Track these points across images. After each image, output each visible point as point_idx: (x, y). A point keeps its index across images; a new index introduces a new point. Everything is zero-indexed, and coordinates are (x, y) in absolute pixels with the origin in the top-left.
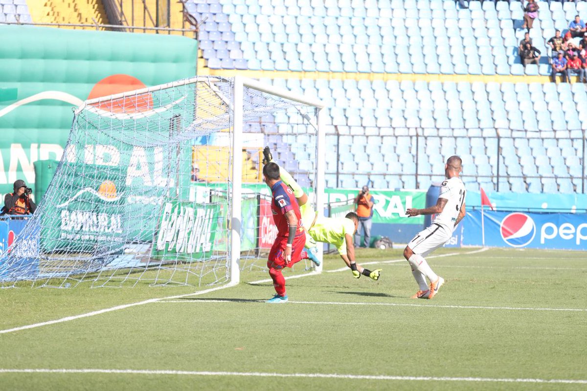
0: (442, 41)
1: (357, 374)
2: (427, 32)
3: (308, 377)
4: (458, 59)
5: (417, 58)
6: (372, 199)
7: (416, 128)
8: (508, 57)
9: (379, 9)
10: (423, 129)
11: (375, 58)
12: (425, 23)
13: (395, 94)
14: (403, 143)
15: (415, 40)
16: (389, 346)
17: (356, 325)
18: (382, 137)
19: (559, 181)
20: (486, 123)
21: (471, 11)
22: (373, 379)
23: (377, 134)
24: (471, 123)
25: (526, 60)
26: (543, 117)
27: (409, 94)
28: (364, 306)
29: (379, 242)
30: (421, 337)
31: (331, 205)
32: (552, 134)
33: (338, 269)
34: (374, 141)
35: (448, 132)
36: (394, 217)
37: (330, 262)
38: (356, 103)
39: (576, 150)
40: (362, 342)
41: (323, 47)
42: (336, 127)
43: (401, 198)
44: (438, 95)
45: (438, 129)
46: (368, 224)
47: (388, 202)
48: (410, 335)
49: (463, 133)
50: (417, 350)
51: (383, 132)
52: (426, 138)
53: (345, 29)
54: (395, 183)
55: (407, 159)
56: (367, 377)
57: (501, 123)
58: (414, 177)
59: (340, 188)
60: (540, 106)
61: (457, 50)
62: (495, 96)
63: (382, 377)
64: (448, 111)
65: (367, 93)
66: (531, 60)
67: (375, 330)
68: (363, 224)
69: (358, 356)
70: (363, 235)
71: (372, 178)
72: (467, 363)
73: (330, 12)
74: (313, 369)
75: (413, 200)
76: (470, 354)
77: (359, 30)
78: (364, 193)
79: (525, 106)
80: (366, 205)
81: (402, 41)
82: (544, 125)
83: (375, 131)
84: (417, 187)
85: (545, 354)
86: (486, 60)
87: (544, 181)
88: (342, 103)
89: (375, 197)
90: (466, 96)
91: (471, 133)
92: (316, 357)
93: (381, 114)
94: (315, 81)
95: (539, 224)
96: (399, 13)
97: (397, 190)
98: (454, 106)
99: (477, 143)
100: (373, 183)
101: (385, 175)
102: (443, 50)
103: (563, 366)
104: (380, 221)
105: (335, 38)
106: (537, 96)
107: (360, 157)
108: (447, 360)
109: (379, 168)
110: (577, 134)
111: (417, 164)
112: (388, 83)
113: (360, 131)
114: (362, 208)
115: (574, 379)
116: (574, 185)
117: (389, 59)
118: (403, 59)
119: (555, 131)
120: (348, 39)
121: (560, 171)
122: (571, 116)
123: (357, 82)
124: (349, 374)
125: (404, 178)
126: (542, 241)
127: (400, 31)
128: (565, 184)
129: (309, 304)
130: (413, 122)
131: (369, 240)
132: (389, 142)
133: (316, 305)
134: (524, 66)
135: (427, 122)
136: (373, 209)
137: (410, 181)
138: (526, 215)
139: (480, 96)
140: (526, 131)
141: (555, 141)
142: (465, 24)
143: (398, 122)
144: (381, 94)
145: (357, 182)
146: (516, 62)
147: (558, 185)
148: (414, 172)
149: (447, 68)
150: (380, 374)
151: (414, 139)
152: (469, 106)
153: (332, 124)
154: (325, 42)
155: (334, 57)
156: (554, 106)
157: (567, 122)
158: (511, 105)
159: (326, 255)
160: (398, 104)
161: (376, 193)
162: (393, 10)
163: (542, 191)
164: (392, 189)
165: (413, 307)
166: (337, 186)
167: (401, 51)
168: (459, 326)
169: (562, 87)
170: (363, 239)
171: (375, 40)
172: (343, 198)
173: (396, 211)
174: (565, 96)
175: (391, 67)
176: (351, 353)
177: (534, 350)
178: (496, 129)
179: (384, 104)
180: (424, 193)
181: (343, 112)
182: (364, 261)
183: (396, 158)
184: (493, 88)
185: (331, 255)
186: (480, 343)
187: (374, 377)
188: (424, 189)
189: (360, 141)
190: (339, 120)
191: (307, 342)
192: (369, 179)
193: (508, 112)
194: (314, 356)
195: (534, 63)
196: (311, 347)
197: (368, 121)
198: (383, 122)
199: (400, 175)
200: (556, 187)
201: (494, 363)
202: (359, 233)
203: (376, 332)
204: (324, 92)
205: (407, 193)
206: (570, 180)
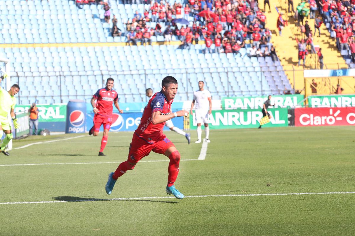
0: (70, 26)
1: (29, 201)
2: (62, 21)
3: (4, 204)
4: (79, 35)
5: (58, 35)
6: (38, 110)
7: (59, 72)
8: (105, 33)
9: (37, 10)
10: (63, 72)
11: (36, 36)
12: (61, 17)
13: (47, 54)
14: (53, 80)
15: (56, 26)
16: (47, 186)
17: (29, 176)
18: (42, 77)
19: (134, 96)
20: (95, 68)
21: (84, 10)
22: (38, 203)
23: (39, 75)
24: (88, 68)
25: (114, 35)
26: (124, 64)
27: (55, 54)
28: (34, 165)
29: (42, 132)
30: (64, 180)
31: (16, 114)
32: (129, 73)
33: (20, 147)
34: (37, 79)
35: (76, 73)
36: (50, 118)
37: (16, 144)
38: (27, 59)
39: (142, 80)
40: (33, 184)
41: (7, 31)
42: (17, 72)
43: (54, 108)
44: (70, 54)
45: (71, 72)
46: (37, 123)
47: (46, 111)
48: (58, 180)
49: (84, 73)
50: (61, 187)
51: (42, 74)
52: (65, 77)
53: (19, 21)
54: (50, 101)
55: (55, 88)
56: (35, 203)
57: (103, 68)
58: (59, 98)
59: (20, 105)
60: (122, 58)
61: (78, 31)
62: (99, 54)
63: (43, 202)
64: (76, 62)
65: (32, 54)
66: (117, 35)
67: (40, 178)
68: (34, 123)
69: (30, 192)
70: (34, 128)
71: (38, 99)
72: (87, 192)
73: (10, 12)
74: (6, 200)
75: (60, 109)
76: (89, 187)
77: (26, 21)
78: (33, 106)
79: (115, 58)
80: (35, 113)
81: (49, 26)
82: (125, 68)
83: (38, 74)
84: (62, 102)
85: (127, 185)
86: (94, 35)
87: (127, 96)
88: (19, 60)
89: (39, 108)
90: (84, 54)
91: (88, 73)
92: (7, 194)
93: (40, 64)
94: (4, 49)
95: (125, 118)
96: (47, 12)
97: (51, 104)
98: (79, 59)
99: (91, 78)
100: (38, 101)
101: (44, 97)
102: (71, 31)
103: (136, 191)
104: (43, 121)
105: (14, 26)
106: (121, 53)
107: (31, 88)
108: (77, 191)
109: (41, 93)
110: (142, 72)
111: (61, 91)
112: (43, 48)
113: (30, 74)
114: (33, 114)
115: (141, 197)
116: (142, 98)
117: (43, 36)
118: (50, 36)
119: (131, 71)
120: (21, 26)
121: (134, 91)
122: (138, 62)
123: (27, 49)
124: (25, 201)
125: (54, 98)
126: (127, 128)
127: (48, 22)
128: (137, 98)
129: (4, 166)
130: (57, 69)
131: (37, 131)
132: (45, 79)
133: (8, 166)
134: (114, 37)
135: (65, 69)
136: (39, 115)
137: (58, 99)
138: (118, 114)
139: (92, 54)
140: (116, 71)
141: (131, 76)
142: (81, 16)
143: (50, 69)
144: (40, 54)
145: (29, 101)
146: (109, 36)
147: (134, 98)
148: (59, 94)
149: (73, 40)
150: (42, 200)
151: (59, 77)
152: (86, 59)
153: (15, 71)
154: (9, 28)
155: (14, 36)
156: (129, 58)
157: (137, 66)
158: (108, 58)
159: (15, 140)
160: (49, 59)
161: (40, 106)
162: (44, 10)
163: (126, 102)
164: (48, 104)
165: (60, 164)
166: (19, 104)
167: (49, 31)
168: (84, 174)
169: (133, 47)
170: (34, 131)
171: (35, 26)
172: (22, 109)
173: (51, 115)
174: (135, 53)
175: (44, 40)
176: (27, 191)
177: (122, 183)
178: (101, 71)
179: (42, 60)
180: (65, 105)
181: (12, 65)
182: (34, 142)
183: (50, 88)
184: (98, 49)
185: (17, 140)
186: (94, 181)
187: (38, 202)
188: (65, 103)
189: (30, 80)
190: (18, 69)
191: (3, 186)
192: (36, 99)
193: (106, 62)
194: (7, 193)
195: (118, 36)
196: (6, 188)
197: (34, 69)
198: (42, 69)
199: (52, 96)
200: (133, 99)
201: (101, 191)
202: (31, 127)
203: (40, 179)
204: (9, 54)
205: (56, 106)
206: (139, 96)
